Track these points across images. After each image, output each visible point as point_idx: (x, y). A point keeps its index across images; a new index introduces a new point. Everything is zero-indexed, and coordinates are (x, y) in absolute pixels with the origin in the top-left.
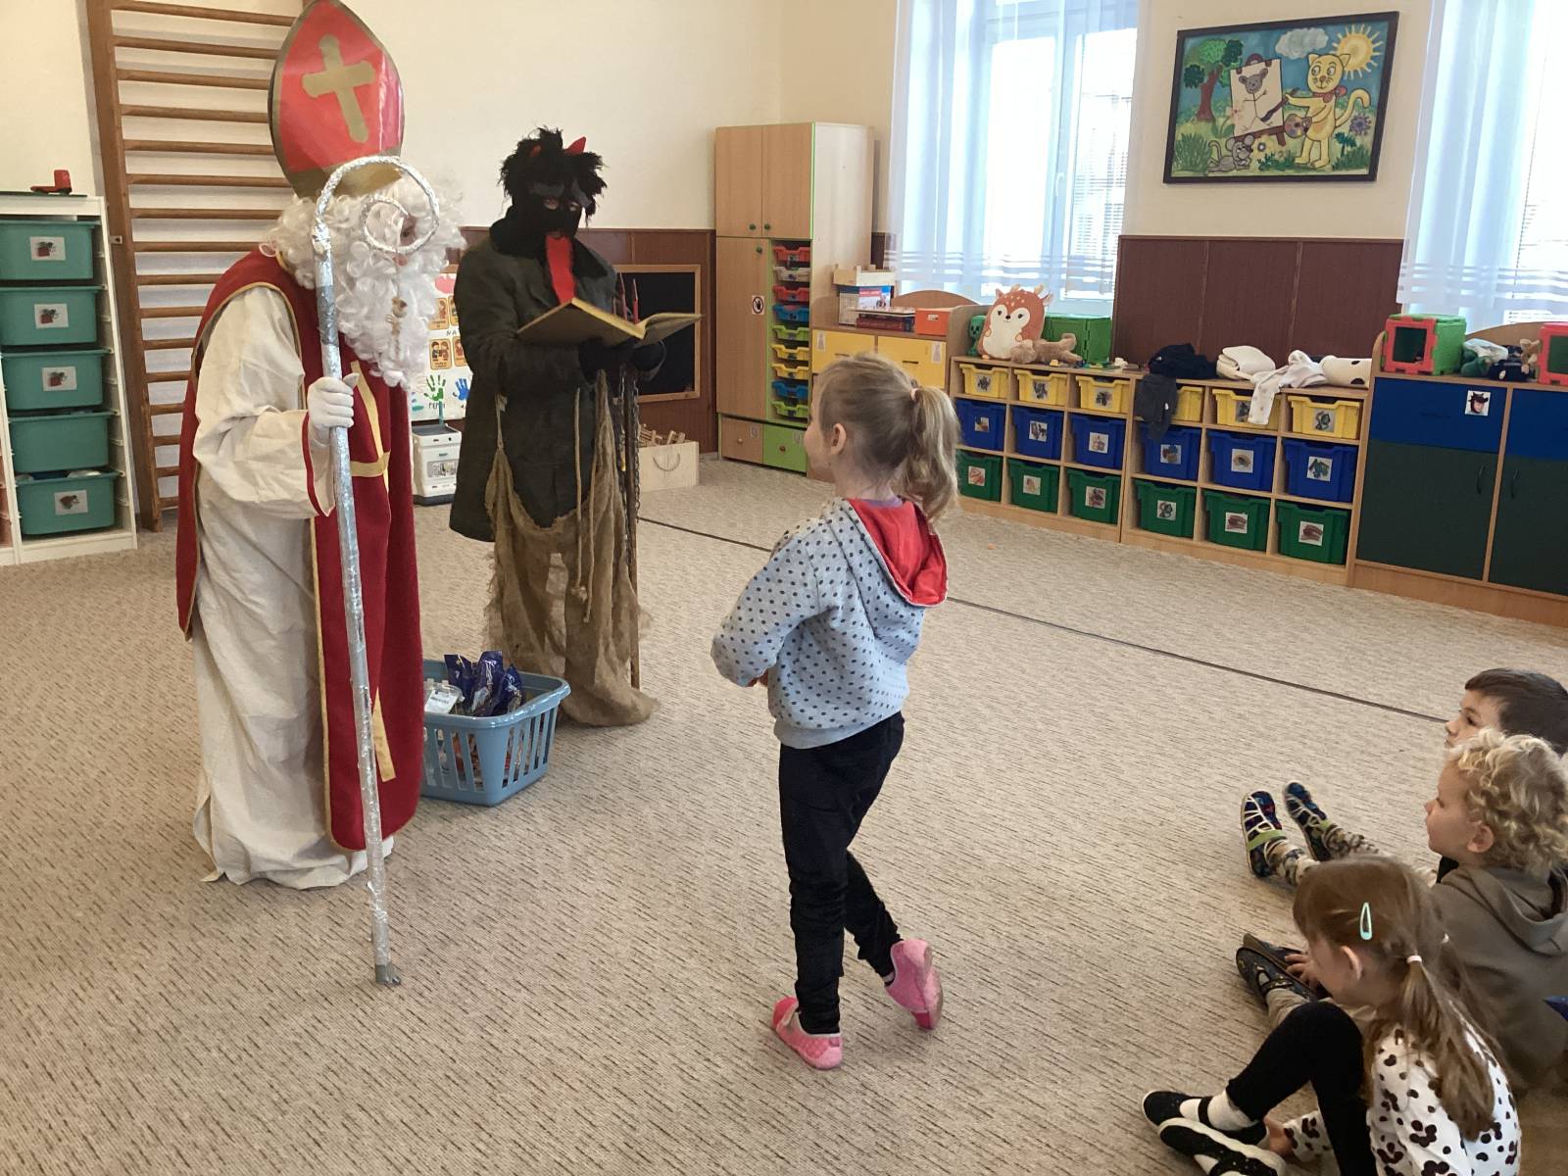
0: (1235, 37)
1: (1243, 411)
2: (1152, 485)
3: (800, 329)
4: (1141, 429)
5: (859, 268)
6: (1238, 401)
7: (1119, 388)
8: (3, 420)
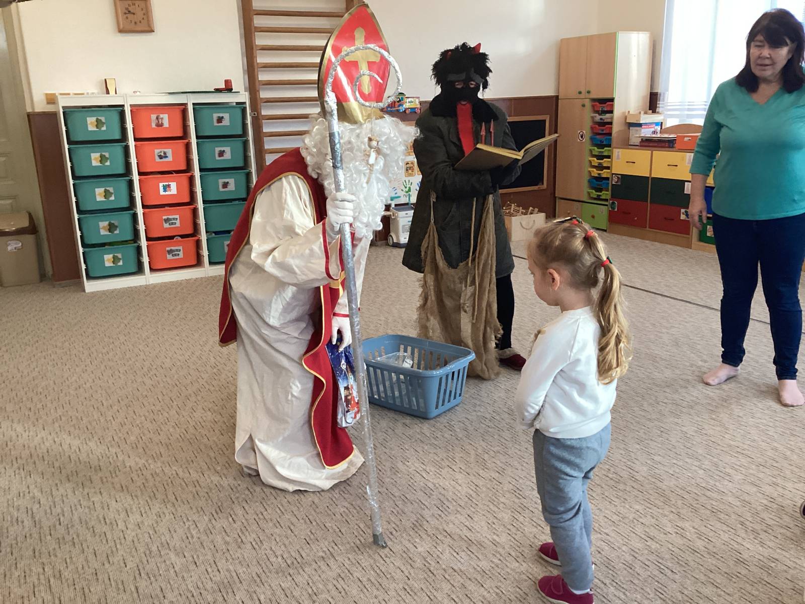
3: (605, 148)
5: (642, 112)
8: (200, 205)
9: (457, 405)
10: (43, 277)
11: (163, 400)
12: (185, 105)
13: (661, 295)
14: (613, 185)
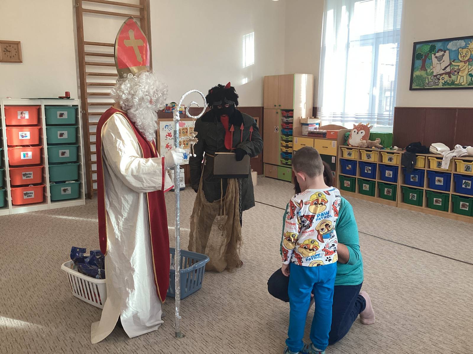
0: (433, 44)
1: (439, 164)
2: (408, 188)
3: (289, 137)
4: (403, 170)
5: (309, 118)
6: (437, 161)
7: (396, 156)
8: (47, 166)
11: (12, 291)
12: (41, 105)
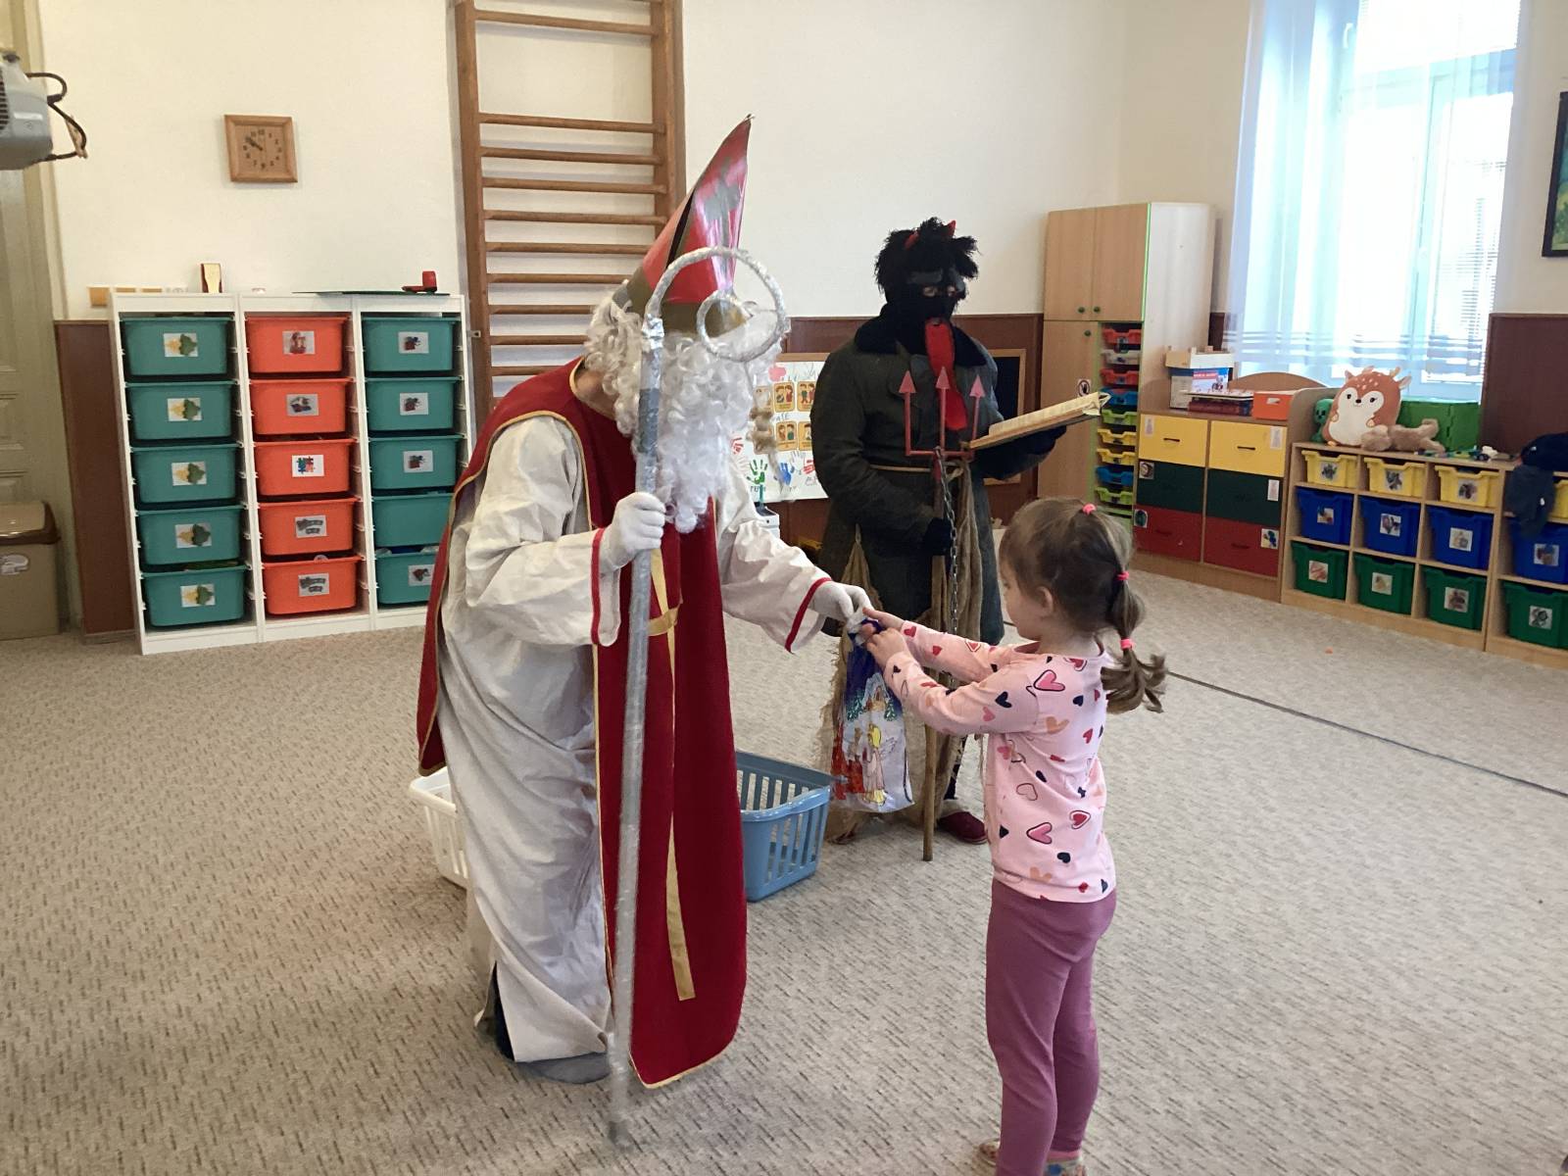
2: (1523, 589)
3: (1127, 413)
4: (1512, 527)
5: (1194, 350)
7: (1486, 481)
8: (367, 499)
9: (808, 877)
10: (64, 623)
11: (268, 855)
12: (348, 314)
13: (1212, 687)
14: (1139, 480)
